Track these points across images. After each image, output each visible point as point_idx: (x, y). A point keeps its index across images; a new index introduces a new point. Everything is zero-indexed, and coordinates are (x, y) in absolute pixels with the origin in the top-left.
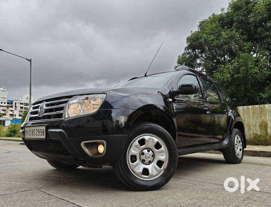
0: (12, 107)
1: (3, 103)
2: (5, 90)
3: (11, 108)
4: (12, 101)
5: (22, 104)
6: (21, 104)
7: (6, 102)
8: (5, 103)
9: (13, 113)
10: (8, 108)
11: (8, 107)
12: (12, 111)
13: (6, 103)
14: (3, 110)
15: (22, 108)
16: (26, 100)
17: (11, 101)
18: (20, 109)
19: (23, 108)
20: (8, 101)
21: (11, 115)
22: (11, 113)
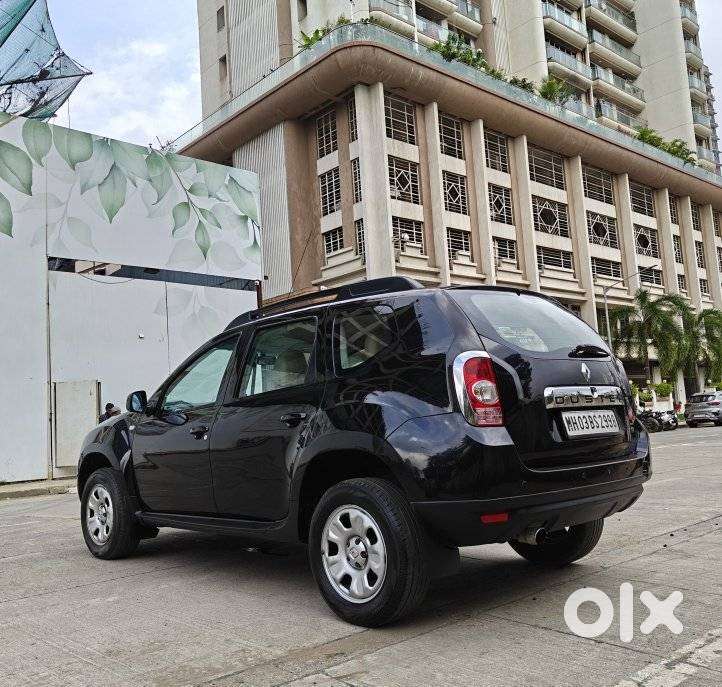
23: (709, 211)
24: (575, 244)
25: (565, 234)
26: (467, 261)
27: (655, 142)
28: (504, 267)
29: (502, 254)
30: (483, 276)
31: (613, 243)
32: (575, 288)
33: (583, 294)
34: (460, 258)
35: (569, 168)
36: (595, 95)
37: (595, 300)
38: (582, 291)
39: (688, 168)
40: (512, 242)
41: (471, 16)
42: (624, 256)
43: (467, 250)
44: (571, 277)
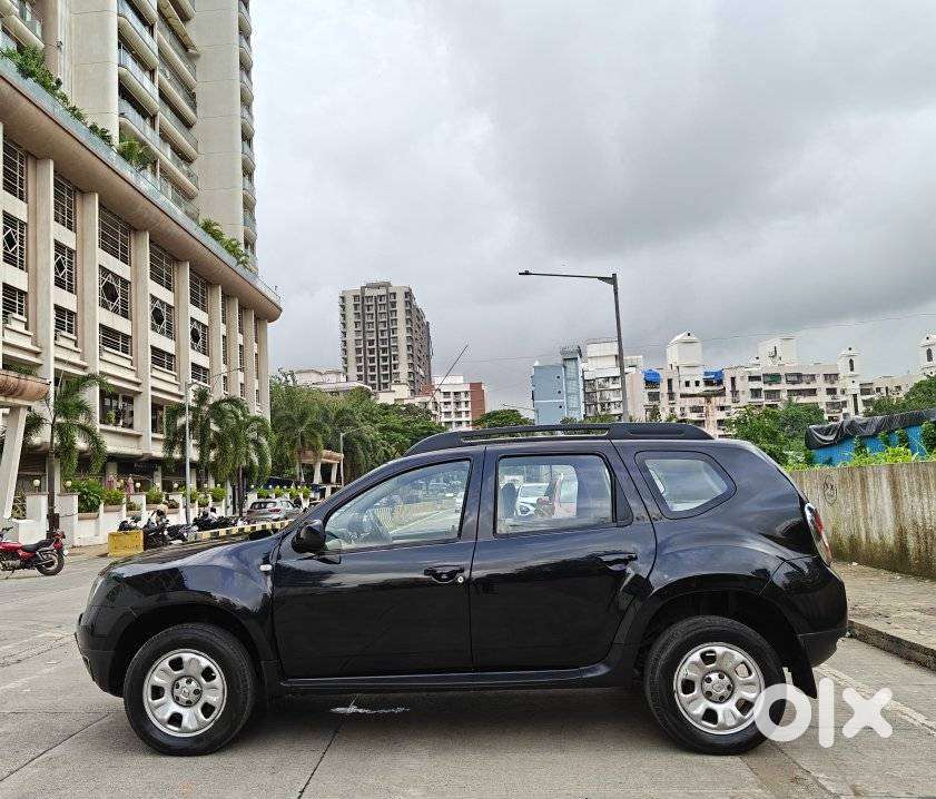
0: (721, 393)
1: (692, 384)
2: (693, 338)
3: (718, 398)
4: (721, 372)
5: (757, 378)
6: (752, 378)
7: (700, 378)
8: (697, 383)
9: (728, 415)
10: (709, 401)
11: (707, 396)
12: (722, 408)
13: (702, 383)
14: (695, 409)
15: (756, 393)
16: (769, 362)
17: (716, 374)
18: (750, 400)
19: (763, 393)
20: (706, 374)
21: (720, 422)
22: (722, 415)
23: (251, 316)
24: (135, 328)
25: (125, 315)
26: (21, 328)
27: (216, 236)
28: (62, 342)
29: (59, 326)
30: (38, 350)
31: (170, 333)
32: (131, 376)
33: (138, 384)
34: (13, 322)
35: (136, 243)
36: (161, 171)
37: (151, 393)
38: (139, 381)
39: (240, 269)
40: (71, 313)
41: (33, 29)
42: (178, 348)
43: (21, 314)
44: (127, 364)
